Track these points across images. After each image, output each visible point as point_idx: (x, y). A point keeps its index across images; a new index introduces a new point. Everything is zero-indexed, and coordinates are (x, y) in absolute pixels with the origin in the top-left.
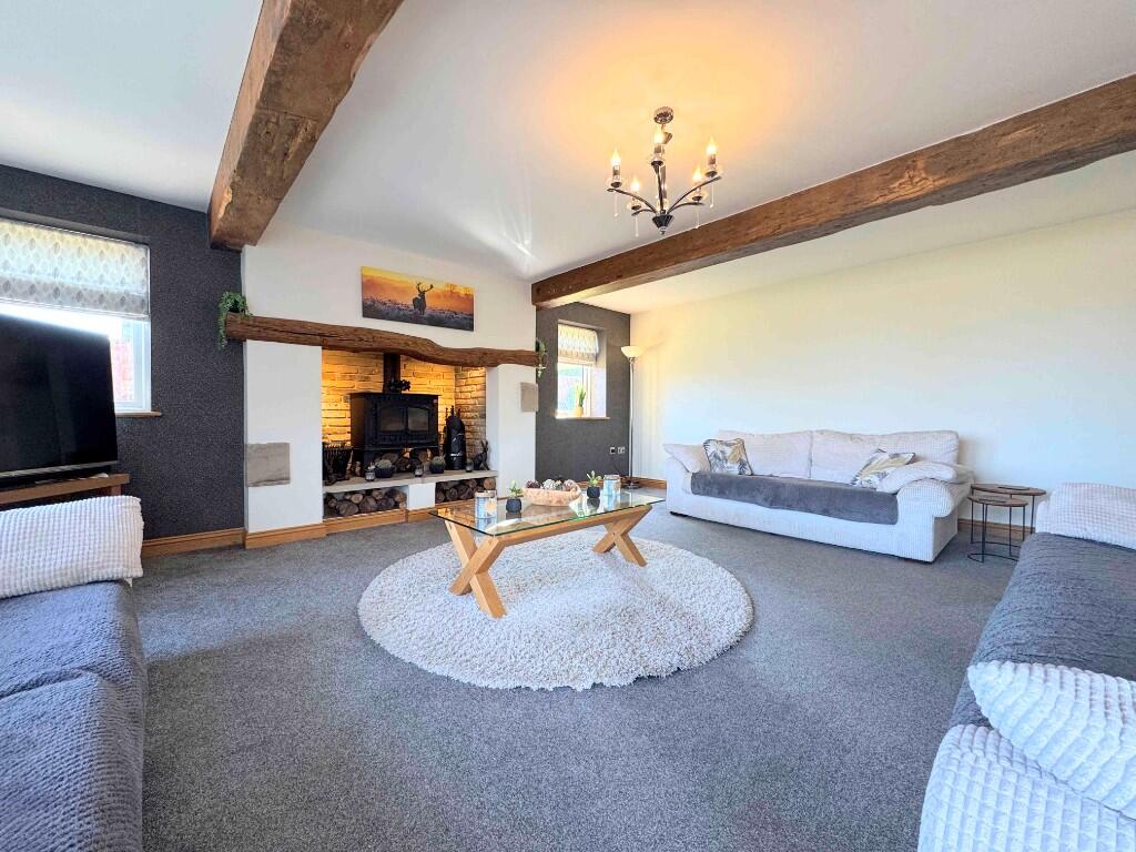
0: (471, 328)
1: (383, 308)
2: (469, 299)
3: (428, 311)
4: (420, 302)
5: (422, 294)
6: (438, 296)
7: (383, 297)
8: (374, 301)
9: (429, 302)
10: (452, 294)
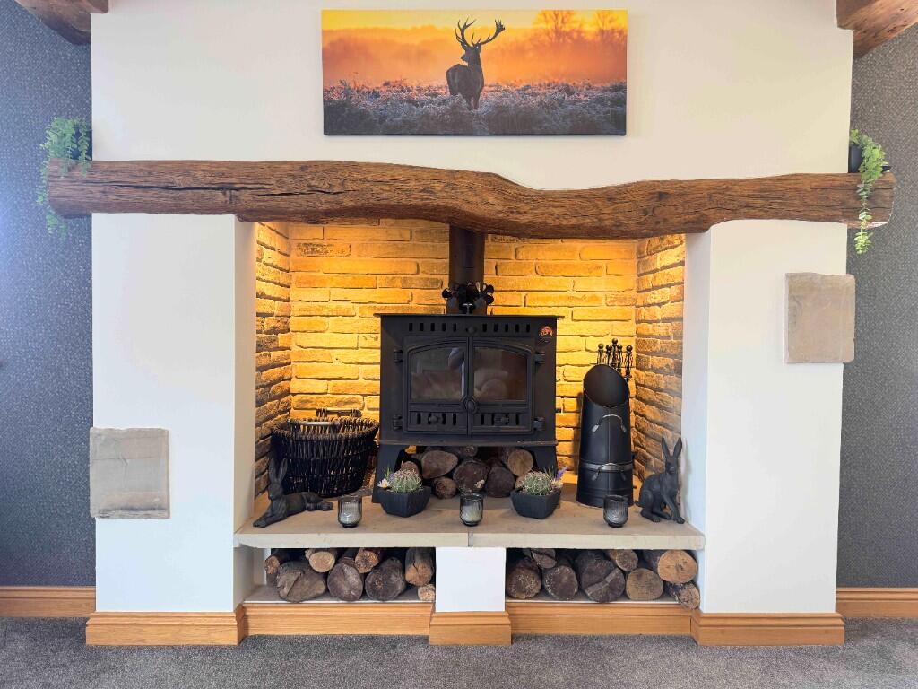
0: (616, 125)
1: (369, 104)
2: (614, 45)
3: (488, 98)
4: (466, 78)
5: (473, 53)
6: (519, 51)
7: (372, 78)
8: (347, 92)
9: (492, 73)
10: (561, 38)
